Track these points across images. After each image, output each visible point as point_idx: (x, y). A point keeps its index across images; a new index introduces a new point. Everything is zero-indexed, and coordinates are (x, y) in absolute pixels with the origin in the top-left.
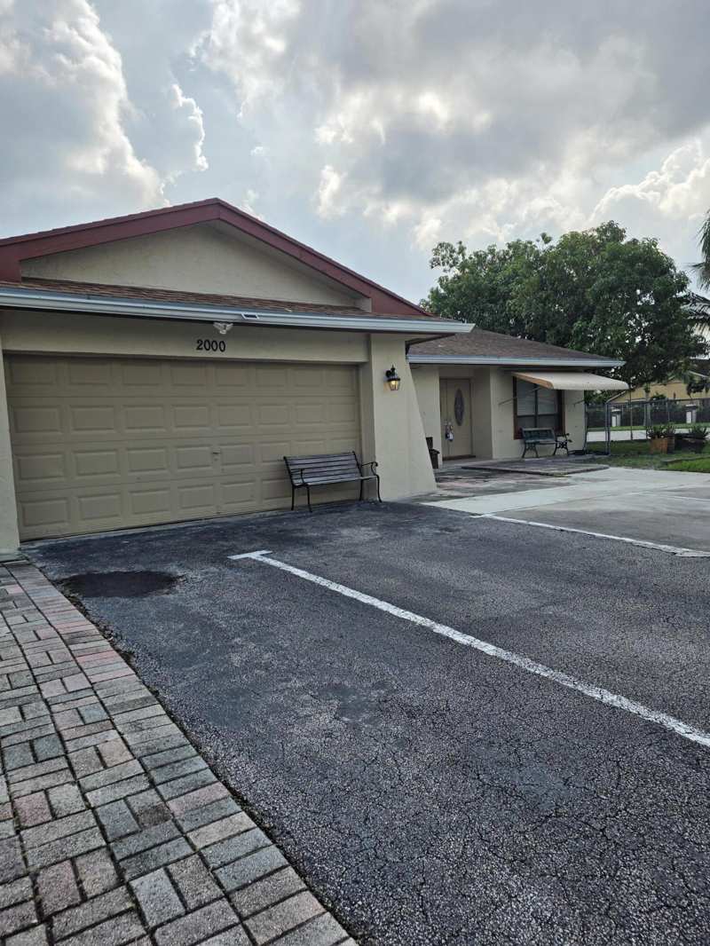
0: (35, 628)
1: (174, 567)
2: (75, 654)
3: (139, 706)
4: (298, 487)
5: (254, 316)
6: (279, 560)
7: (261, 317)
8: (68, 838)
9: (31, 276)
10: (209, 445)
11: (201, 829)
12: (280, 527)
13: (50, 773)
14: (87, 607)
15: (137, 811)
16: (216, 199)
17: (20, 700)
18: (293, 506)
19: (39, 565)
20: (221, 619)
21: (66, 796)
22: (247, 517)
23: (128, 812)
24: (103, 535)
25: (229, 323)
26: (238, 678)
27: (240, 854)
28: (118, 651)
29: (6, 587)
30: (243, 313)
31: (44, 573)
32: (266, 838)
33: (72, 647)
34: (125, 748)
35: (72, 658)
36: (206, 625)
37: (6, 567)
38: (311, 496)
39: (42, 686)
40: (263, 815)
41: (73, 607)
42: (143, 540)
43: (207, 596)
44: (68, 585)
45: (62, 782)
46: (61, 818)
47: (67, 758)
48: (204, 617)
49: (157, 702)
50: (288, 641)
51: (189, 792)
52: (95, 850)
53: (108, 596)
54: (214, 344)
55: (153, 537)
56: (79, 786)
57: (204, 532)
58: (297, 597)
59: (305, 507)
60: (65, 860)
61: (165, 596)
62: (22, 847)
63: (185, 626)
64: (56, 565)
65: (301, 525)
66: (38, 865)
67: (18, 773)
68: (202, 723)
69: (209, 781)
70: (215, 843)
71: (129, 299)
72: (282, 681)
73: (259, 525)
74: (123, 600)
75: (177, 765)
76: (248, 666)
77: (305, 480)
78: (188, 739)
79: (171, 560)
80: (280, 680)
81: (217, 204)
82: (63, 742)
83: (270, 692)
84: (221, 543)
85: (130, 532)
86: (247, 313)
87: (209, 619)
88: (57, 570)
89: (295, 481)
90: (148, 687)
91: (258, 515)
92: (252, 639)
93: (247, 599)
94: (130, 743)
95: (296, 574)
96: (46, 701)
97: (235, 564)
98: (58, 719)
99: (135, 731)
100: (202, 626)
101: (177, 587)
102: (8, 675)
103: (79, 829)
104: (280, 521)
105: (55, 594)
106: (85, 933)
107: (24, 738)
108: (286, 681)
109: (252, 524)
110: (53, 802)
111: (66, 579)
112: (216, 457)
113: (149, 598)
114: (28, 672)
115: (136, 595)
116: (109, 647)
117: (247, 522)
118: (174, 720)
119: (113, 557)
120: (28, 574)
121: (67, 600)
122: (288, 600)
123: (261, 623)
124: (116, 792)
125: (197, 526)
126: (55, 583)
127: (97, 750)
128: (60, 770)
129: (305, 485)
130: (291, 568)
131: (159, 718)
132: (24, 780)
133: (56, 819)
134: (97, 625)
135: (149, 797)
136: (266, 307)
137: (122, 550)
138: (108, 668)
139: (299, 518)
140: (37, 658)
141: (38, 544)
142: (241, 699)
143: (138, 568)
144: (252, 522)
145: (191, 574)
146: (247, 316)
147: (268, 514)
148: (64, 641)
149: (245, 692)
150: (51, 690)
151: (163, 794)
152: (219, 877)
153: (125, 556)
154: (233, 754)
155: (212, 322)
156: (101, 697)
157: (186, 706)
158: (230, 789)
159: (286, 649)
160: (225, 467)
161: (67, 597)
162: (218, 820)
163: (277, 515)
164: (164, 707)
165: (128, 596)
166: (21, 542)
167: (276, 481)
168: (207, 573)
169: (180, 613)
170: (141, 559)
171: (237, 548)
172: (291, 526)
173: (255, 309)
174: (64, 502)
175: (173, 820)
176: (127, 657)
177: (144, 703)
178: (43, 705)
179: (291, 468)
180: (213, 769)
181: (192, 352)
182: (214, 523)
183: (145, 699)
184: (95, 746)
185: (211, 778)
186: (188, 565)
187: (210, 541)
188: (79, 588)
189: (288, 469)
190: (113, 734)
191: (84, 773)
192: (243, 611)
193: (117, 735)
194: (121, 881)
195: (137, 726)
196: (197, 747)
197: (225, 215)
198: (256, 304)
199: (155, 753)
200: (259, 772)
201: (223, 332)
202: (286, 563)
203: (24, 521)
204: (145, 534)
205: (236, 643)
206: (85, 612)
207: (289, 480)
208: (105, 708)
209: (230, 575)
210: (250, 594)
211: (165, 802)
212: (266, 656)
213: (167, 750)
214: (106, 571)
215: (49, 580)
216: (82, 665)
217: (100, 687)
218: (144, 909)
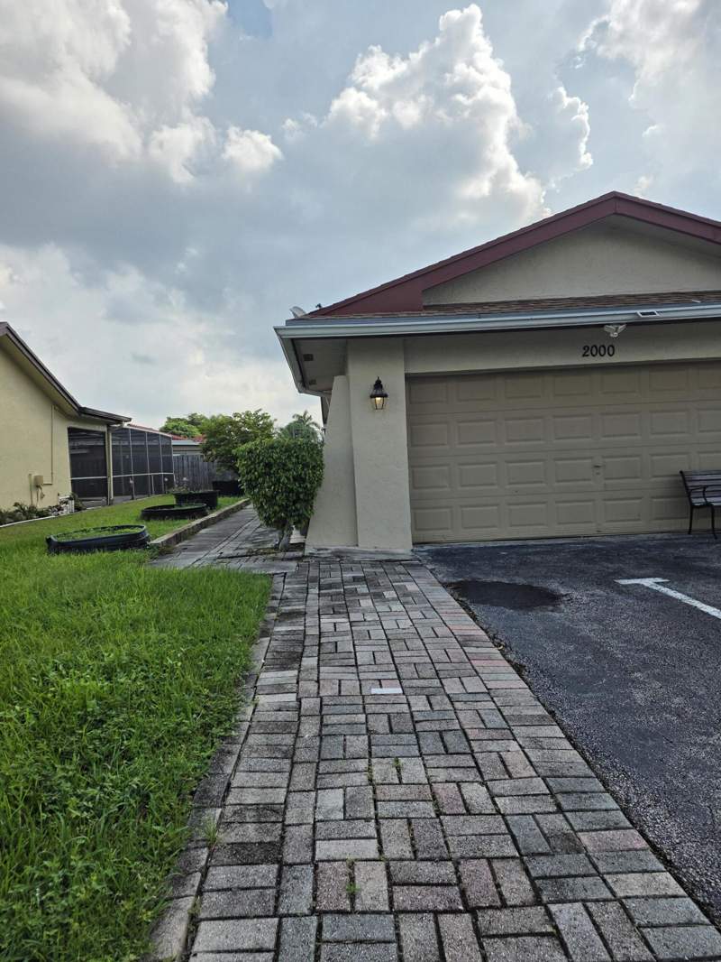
0: (433, 625)
1: (557, 584)
2: (469, 656)
3: (537, 723)
4: (697, 507)
5: (653, 313)
6: (679, 592)
7: (660, 313)
8: (483, 837)
9: (432, 304)
10: (591, 458)
11: (620, 876)
12: (677, 553)
13: (460, 767)
14: (475, 613)
15: (546, 832)
16: (614, 193)
17: (427, 690)
18: (690, 529)
19: (430, 567)
20: (616, 647)
21: (475, 794)
22: (632, 538)
23: (538, 830)
24: (482, 545)
25: (621, 324)
26: (643, 718)
27: (670, 921)
28: (509, 661)
29: (405, 583)
30: (639, 312)
31: (434, 575)
32: (702, 915)
33: (466, 649)
34: (528, 763)
35: (467, 660)
36: (600, 653)
37: (404, 565)
38: (716, 519)
39: (444, 681)
40: (693, 885)
41: (463, 611)
42: (519, 553)
43: (595, 620)
44: (455, 589)
45: (471, 779)
46: (475, 815)
47: (473, 757)
48: (596, 642)
49: (555, 723)
50: (704, 688)
51: (601, 830)
52: (508, 858)
53: (493, 604)
54: (602, 349)
55: (530, 550)
56: (487, 787)
57: (584, 551)
58: (709, 639)
59: (708, 531)
60: (482, 858)
61: (550, 613)
62: (443, 831)
63: (576, 648)
64: (444, 569)
65: (704, 552)
66: (459, 855)
67: (432, 759)
68: (607, 757)
69: (622, 824)
70: (637, 897)
71: (517, 312)
72: (702, 734)
73: (649, 548)
74: (510, 612)
75: (584, 796)
76: (654, 706)
77: (709, 500)
78: (593, 770)
79: (551, 577)
80: (698, 732)
81: (615, 198)
82: (468, 740)
83: (687, 745)
84: (605, 564)
85: (508, 544)
86: (645, 311)
87: (602, 646)
88: (445, 573)
89: (694, 501)
90: (544, 705)
91: (645, 537)
92: (657, 677)
93: (645, 630)
94: (533, 759)
95: (706, 610)
96: (448, 696)
97: (624, 589)
98: (461, 715)
99: (536, 748)
100: (596, 652)
101: (562, 606)
102: (415, 664)
103: (492, 831)
104: (677, 546)
105: (444, 595)
106: (509, 939)
107: (435, 726)
108: (705, 734)
109: (639, 547)
110: (465, 797)
111: (454, 583)
112: (597, 470)
113: (534, 614)
114: (431, 666)
115: (521, 608)
116: (500, 657)
117: (634, 544)
118: (575, 747)
119: (493, 567)
120: (421, 574)
121: (456, 603)
122: (696, 639)
123: (665, 661)
124: (523, 806)
125: (574, 543)
126: (445, 585)
127: (500, 757)
128: (468, 767)
129: (708, 505)
130: (697, 602)
131: (559, 741)
132: (438, 768)
133: (470, 814)
134: (487, 632)
135: (559, 823)
136: (667, 301)
137: (501, 561)
138: (501, 677)
139: (701, 543)
140: (438, 655)
141: (427, 547)
142: (650, 743)
143: (520, 580)
144: (640, 544)
145: (575, 595)
146: (643, 314)
147: (659, 536)
148: (458, 642)
149: (654, 736)
150: (452, 687)
151: (573, 824)
152: (648, 937)
153: (505, 567)
154: (648, 802)
155: (602, 326)
156: (499, 704)
157: (587, 735)
158: (648, 841)
159: (701, 697)
160: (608, 482)
161: (457, 600)
162: (640, 872)
163: (671, 539)
164: (562, 729)
165: (514, 608)
166: (414, 544)
167: (668, 500)
168: (592, 595)
169: (568, 634)
170: (520, 571)
171: (624, 572)
172: (690, 553)
173: (653, 305)
174: (447, 510)
175: (586, 855)
176: (519, 669)
177: (540, 722)
178: (447, 700)
179: (689, 484)
180: (625, 811)
181: (578, 360)
182: (593, 542)
183: (543, 717)
184: (498, 752)
185: (625, 823)
186: (571, 583)
187: (590, 561)
188: (467, 592)
189: (684, 485)
190: (514, 746)
191: (490, 777)
192: (641, 643)
193: (518, 748)
194: (538, 901)
195: (536, 742)
196: (605, 783)
197: (623, 208)
198: (654, 299)
199: (559, 777)
200: (683, 833)
201: (615, 335)
202: (689, 595)
203: (416, 526)
204: (522, 547)
205: (636, 678)
206: (474, 618)
207: (687, 499)
208: (503, 717)
209: (621, 601)
210: (647, 625)
211: (575, 832)
212: (677, 700)
213: (572, 777)
214: (488, 580)
215: (439, 582)
216: (477, 669)
217: (497, 693)
218: (566, 940)
